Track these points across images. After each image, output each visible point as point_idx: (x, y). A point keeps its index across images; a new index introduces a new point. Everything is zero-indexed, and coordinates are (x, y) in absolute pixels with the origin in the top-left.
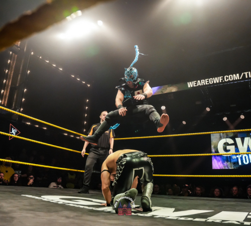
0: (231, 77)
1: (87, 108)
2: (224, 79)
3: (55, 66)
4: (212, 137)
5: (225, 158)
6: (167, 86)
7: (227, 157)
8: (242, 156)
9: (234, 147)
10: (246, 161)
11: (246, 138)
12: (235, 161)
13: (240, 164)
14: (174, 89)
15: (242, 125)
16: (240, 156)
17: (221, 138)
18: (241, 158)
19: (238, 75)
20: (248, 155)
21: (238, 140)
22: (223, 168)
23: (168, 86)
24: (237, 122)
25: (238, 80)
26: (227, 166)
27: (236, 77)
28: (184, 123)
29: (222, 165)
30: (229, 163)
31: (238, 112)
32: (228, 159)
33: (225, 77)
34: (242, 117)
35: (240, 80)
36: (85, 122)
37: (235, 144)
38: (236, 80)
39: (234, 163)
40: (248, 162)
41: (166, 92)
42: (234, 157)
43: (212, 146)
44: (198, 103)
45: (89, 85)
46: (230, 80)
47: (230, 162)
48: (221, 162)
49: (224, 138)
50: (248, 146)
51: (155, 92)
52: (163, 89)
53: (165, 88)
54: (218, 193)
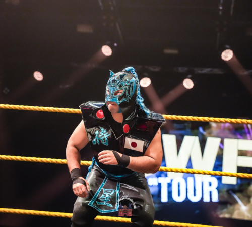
8: (172, 180)
10: (179, 195)
11: (187, 139)
12: (153, 190)
13: (164, 199)
15: (184, 104)
16: (168, 180)
18: (170, 185)
20: (186, 179)
24: (174, 94)
28: (38, 76)
31: (181, 70)
34: (188, 84)
40: (183, 198)
44: (83, 29)
50: (190, 160)
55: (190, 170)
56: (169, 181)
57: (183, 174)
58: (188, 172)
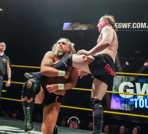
0: (139, 24)
2: (132, 26)
4: (114, 79)
5: (123, 100)
6: (78, 23)
7: (125, 99)
9: (133, 90)
10: (142, 105)
13: (136, 106)
14: (84, 28)
17: (122, 81)
18: (138, 102)
19: (145, 24)
20: (144, 99)
21: (138, 85)
22: (120, 109)
23: (80, 24)
25: (144, 29)
26: (124, 108)
27: (143, 25)
29: (120, 106)
30: (126, 105)
31: (141, 59)
32: (126, 101)
33: (133, 24)
35: (146, 29)
37: (134, 88)
38: (142, 29)
39: (131, 106)
40: (143, 106)
41: (76, 29)
42: (132, 100)
43: (114, 87)
46: (137, 27)
47: (128, 104)
48: (119, 102)
49: (125, 81)
50: (146, 91)
51: (66, 27)
52: (75, 26)
53: (76, 25)
54: (108, 130)
55: (146, 95)
56: (138, 100)
57: (143, 96)
58: (145, 96)
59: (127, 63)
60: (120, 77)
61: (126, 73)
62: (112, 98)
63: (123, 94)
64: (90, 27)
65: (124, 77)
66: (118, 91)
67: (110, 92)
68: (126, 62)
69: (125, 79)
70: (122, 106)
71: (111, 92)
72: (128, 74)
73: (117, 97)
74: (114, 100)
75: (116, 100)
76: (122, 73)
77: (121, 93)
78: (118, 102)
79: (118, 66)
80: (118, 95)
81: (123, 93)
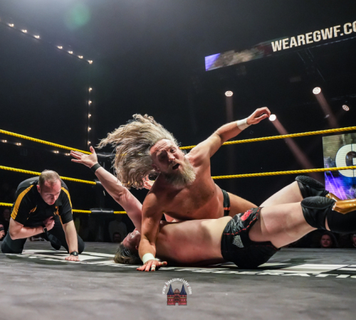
1: (90, 102)
3: (25, 31)
4: (324, 143)
5: (349, 181)
6: (233, 51)
7: (353, 178)
14: (245, 57)
17: (341, 144)
23: (236, 52)
26: (354, 195)
29: (344, 193)
32: (355, 183)
36: (90, 129)
41: (231, 64)
43: (325, 160)
45: (91, 62)
48: (342, 188)
49: (347, 144)
51: (210, 64)
52: (227, 59)
53: (228, 56)
54: (328, 242)
59: (346, 108)
60: (336, 137)
61: (345, 128)
62: (326, 182)
63: (345, 169)
64: (256, 54)
65: (343, 136)
66: (335, 166)
67: (318, 170)
68: (343, 106)
69: (345, 140)
70: (348, 193)
71: (322, 169)
72: (349, 128)
73: (335, 177)
74: (330, 185)
75: (334, 184)
76: (341, 129)
77: (341, 169)
78: (339, 186)
79: (327, 116)
80: (336, 174)
81: (346, 167)
